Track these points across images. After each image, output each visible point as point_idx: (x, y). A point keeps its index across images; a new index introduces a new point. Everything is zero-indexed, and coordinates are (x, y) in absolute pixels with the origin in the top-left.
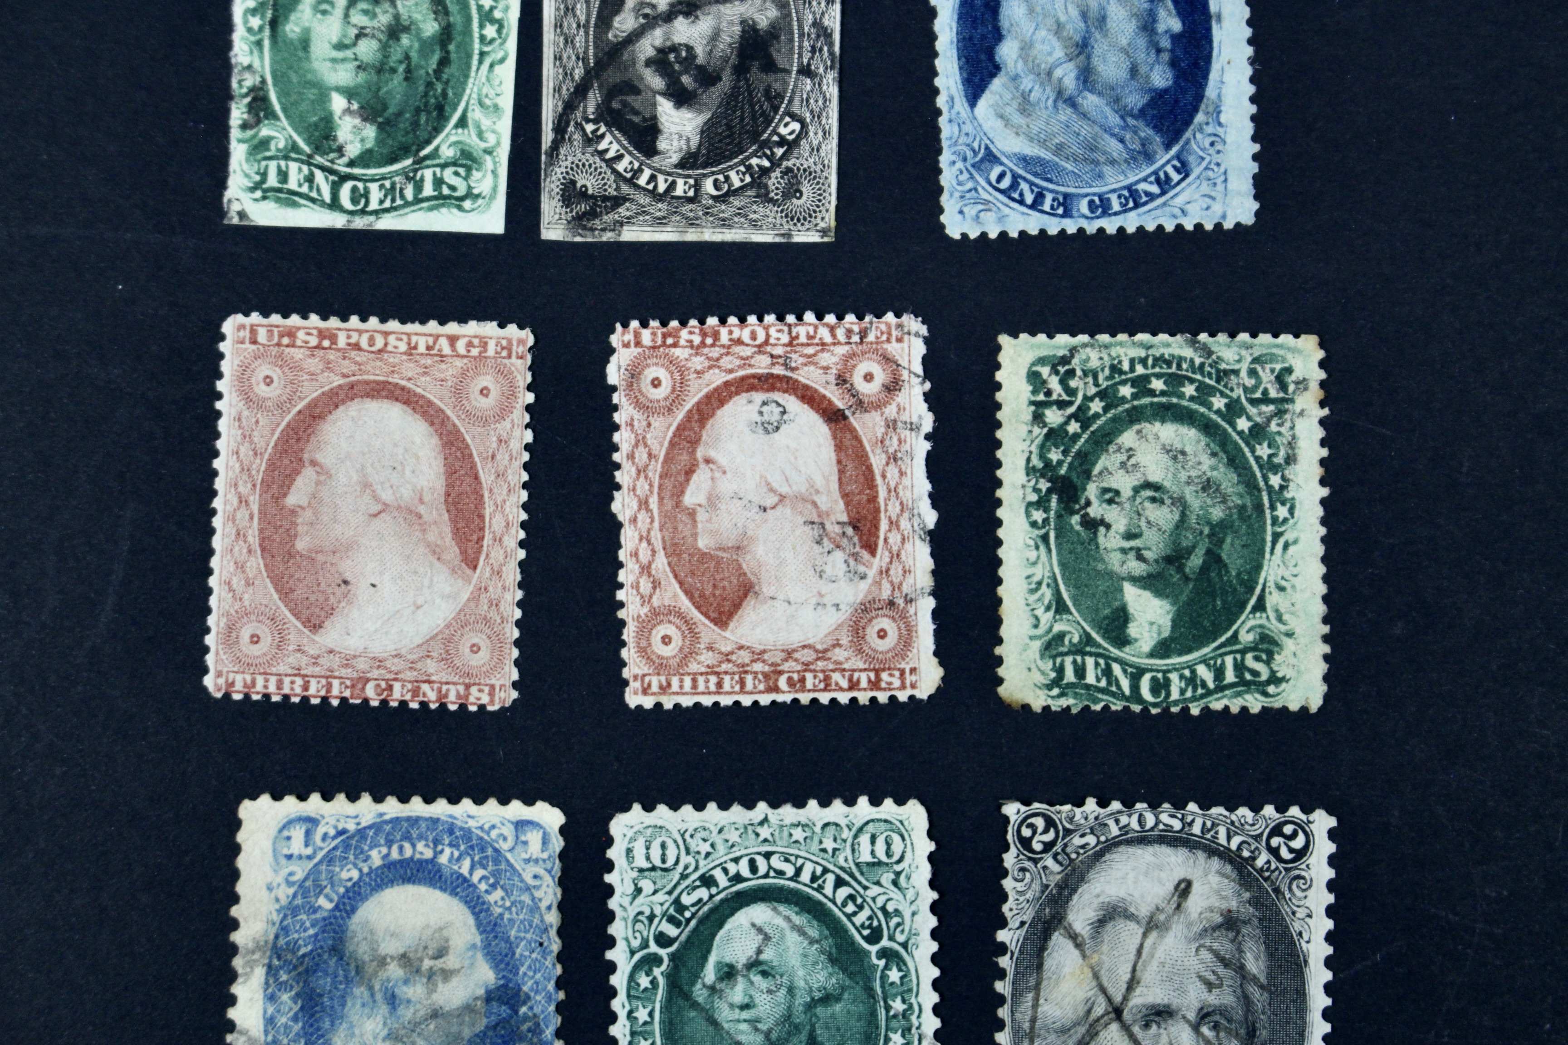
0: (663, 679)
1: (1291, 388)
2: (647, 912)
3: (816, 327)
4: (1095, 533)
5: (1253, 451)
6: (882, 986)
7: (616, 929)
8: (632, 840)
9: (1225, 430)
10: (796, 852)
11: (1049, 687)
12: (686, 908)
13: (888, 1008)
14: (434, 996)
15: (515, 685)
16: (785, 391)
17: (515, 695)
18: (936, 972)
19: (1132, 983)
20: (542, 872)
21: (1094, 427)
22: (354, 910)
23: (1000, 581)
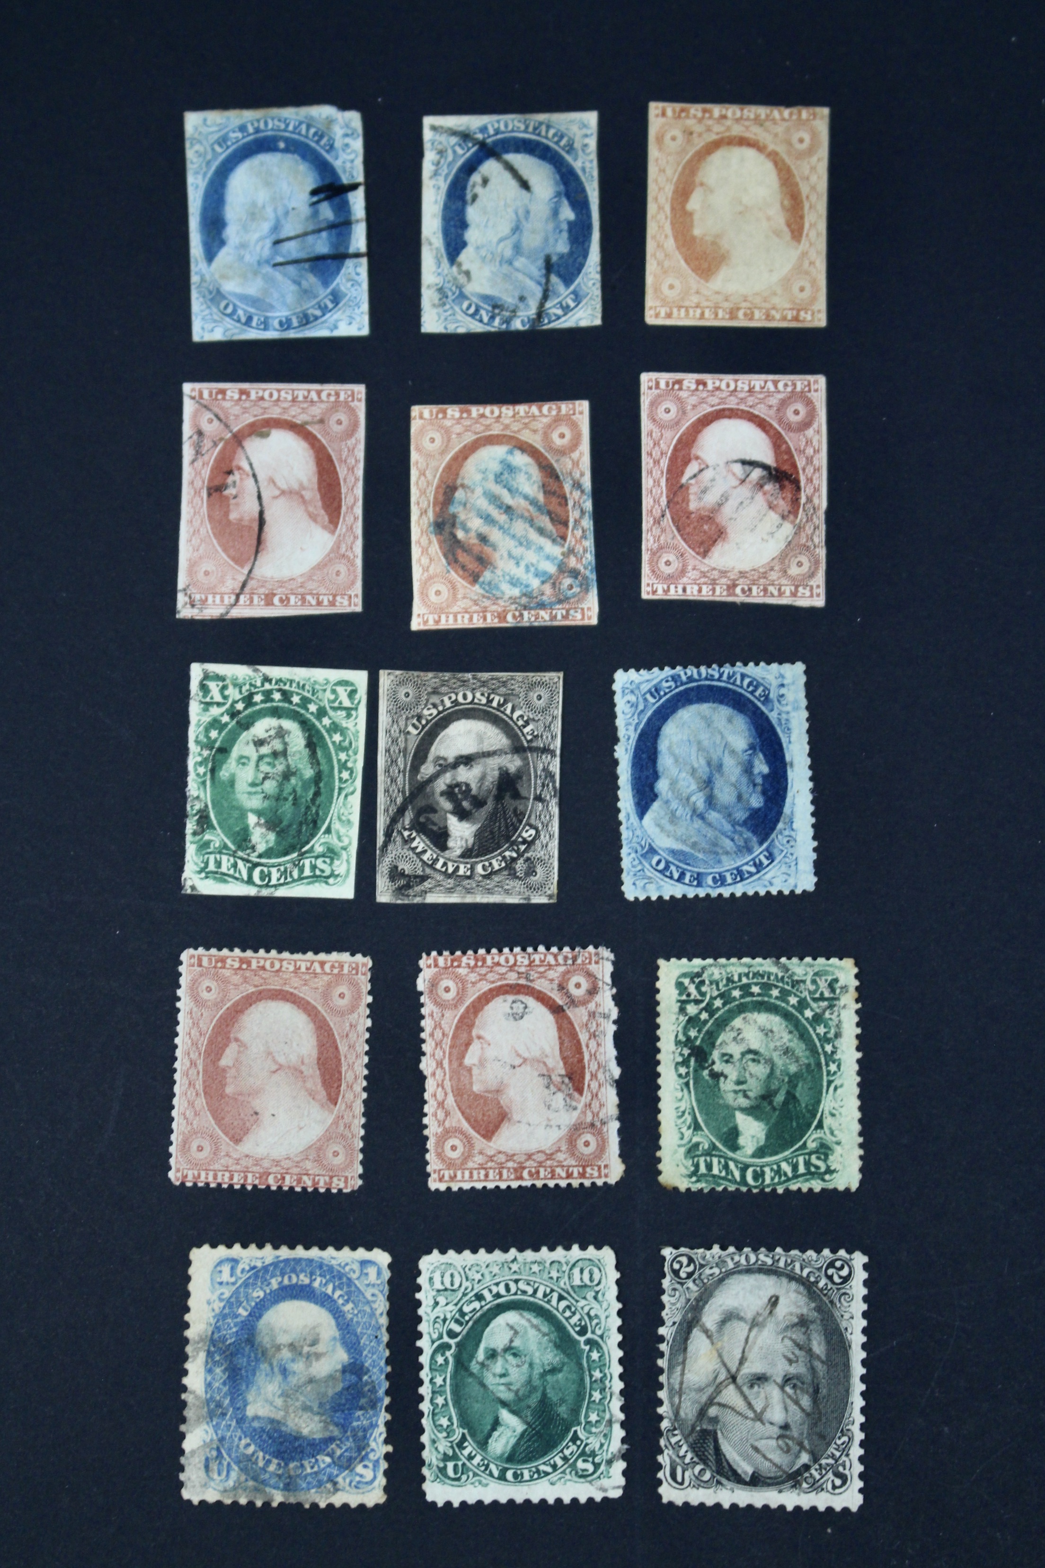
0: (452, 1172)
1: (838, 991)
2: (442, 1317)
3: (545, 956)
4: (718, 1081)
5: (815, 1030)
6: (588, 1362)
7: (422, 1327)
8: (433, 1272)
9: (797, 1018)
10: (534, 1279)
11: (690, 1176)
12: (465, 1314)
13: (591, 1376)
14: (311, 1369)
15: (360, 1176)
16: (527, 994)
17: (360, 1182)
18: (620, 1353)
19: (742, 1361)
20: (376, 1292)
21: (716, 1016)
22: (260, 1316)
23: (659, 1111)
